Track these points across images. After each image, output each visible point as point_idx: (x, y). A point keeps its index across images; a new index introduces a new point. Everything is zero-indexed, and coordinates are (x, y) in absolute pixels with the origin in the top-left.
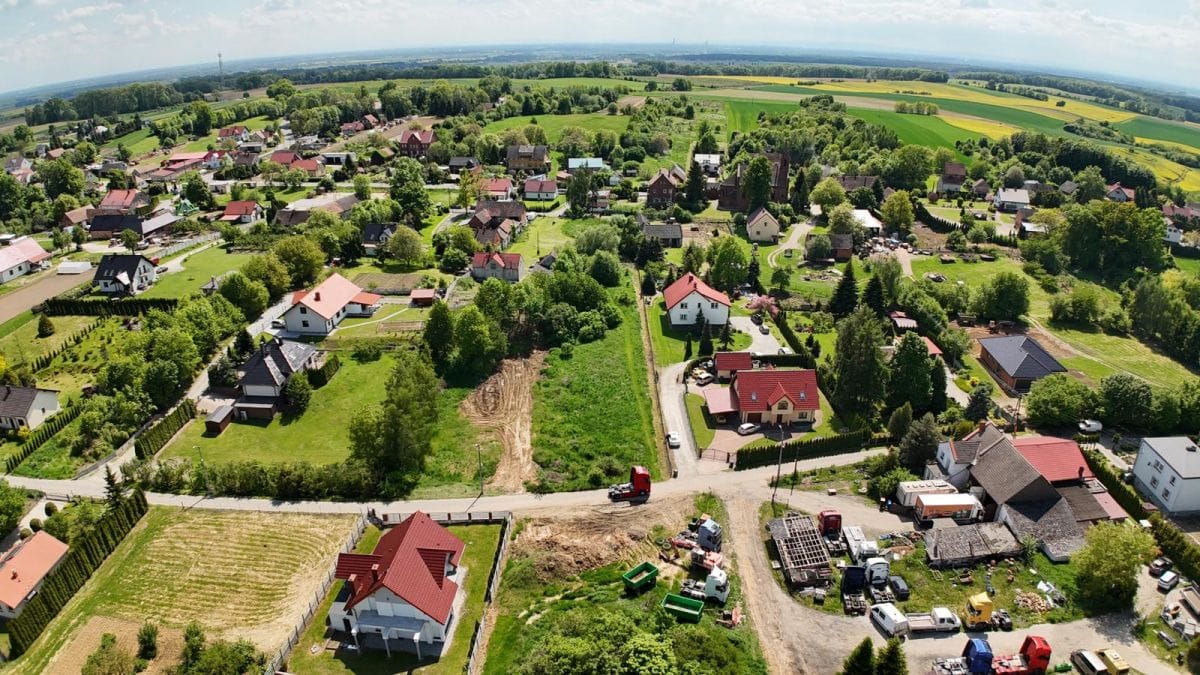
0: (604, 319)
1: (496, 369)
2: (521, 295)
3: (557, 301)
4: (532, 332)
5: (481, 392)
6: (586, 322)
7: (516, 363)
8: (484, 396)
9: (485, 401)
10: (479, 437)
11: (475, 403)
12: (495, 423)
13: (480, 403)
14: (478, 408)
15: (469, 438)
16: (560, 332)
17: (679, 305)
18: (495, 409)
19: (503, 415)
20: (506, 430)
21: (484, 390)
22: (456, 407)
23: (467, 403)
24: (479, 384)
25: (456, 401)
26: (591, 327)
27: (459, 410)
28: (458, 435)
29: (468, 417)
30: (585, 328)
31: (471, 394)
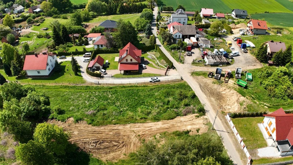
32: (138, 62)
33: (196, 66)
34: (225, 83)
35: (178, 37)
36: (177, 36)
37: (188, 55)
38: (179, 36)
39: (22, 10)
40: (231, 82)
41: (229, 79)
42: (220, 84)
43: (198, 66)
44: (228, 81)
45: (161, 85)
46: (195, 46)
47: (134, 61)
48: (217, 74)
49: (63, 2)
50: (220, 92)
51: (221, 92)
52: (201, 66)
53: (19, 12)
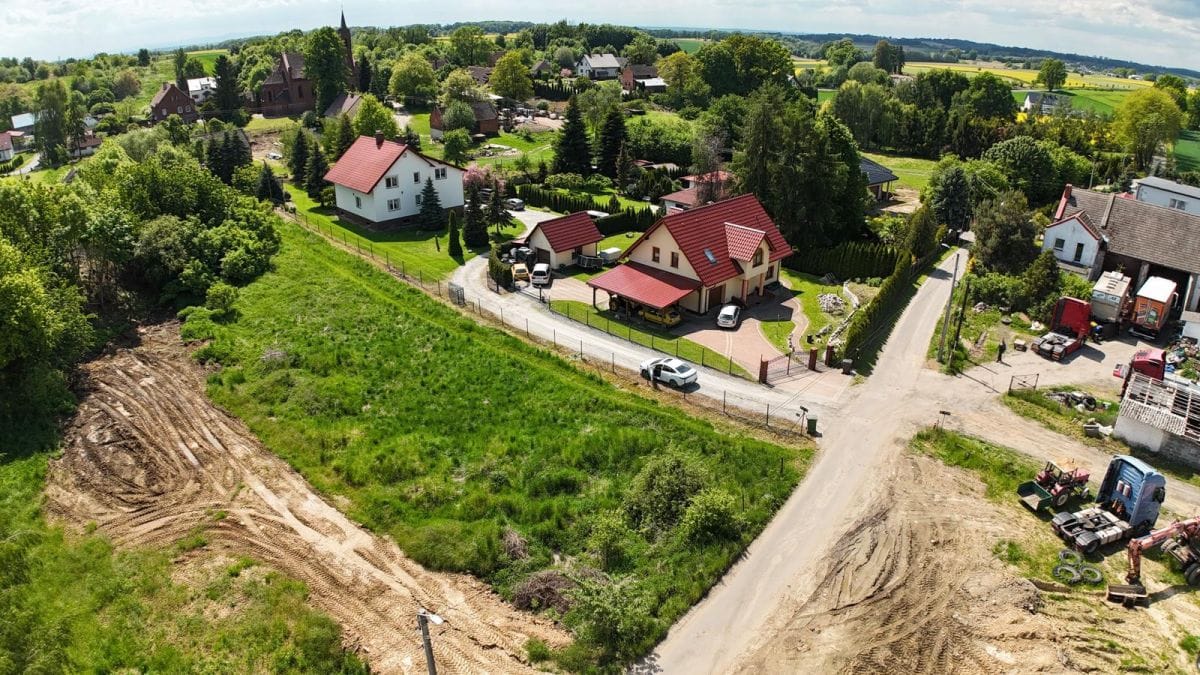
0: (254, 235)
1: (81, 389)
2: (75, 206)
3: (150, 216)
4: (115, 296)
5: (83, 453)
6: (226, 245)
7: (118, 362)
8: (93, 456)
9: (107, 470)
10: (179, 577)
11: (83, 484)
12: (189, 515)
13: (97, 478)
14: (99, 494)
15: (150, 592)
16: (187, 272)
17: (383, 182)
18: (153, 477)
19: (191, 487)
20: (246, 521)
21: (87, 444)
22: (37, 514)
23: (63, 492)
24: (62, 432)
25: (28, 498)
26: (241, 250)
27: (51, 522)
28: (107, 598)
29: (92, 530)
30: (230, 256)
31: (55, 463)
32: (698, 279)
33: (1024, 414)
34: (1112, 598)
35: (1069, 252)
36: (1066, 244)
37: (1040, 352)
38: (1080, 246)
39: (609, 71)
40: (1171, 618)
41: (1177, 589)
42: (1058, 584)
43: (1035, 423)
44: (1156, 597)
45: (668, 409)
46: (1149, 332)
47: (685, 269)
48: (1108, 515)
49: (752, 74)
50: (970, 635)
51: (978, 643)
52: (1052, 428)
53: (596, 75)
